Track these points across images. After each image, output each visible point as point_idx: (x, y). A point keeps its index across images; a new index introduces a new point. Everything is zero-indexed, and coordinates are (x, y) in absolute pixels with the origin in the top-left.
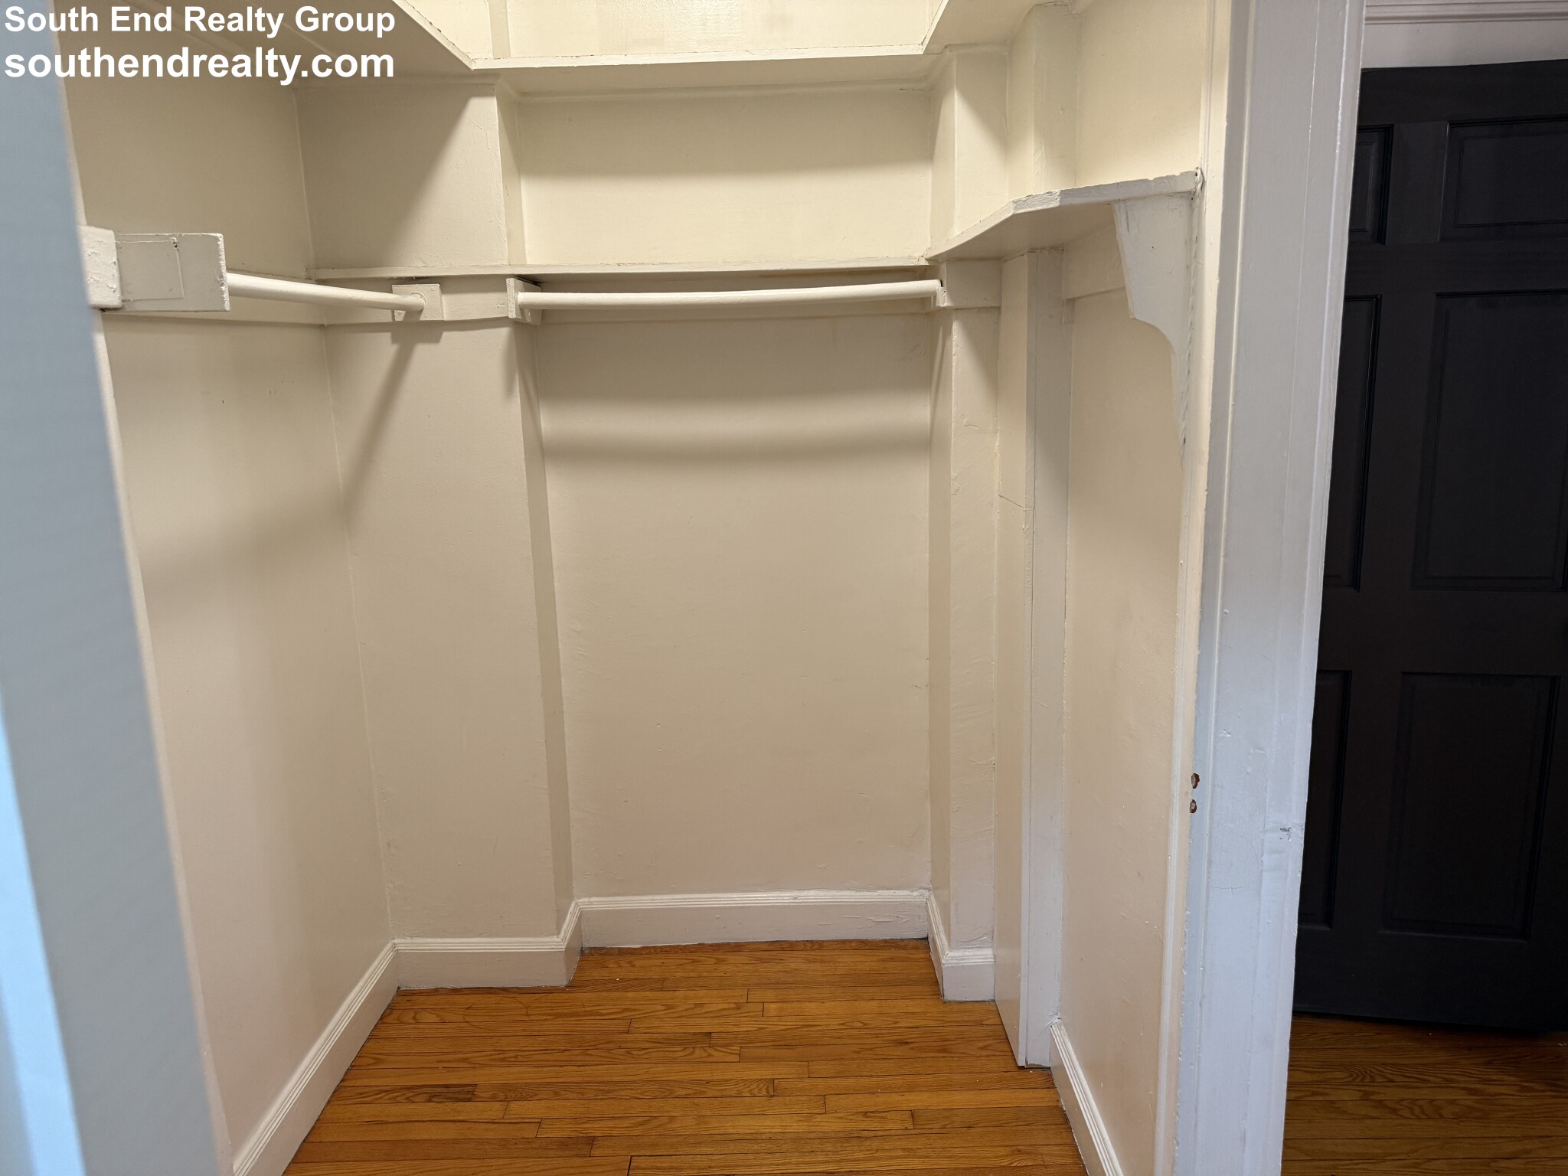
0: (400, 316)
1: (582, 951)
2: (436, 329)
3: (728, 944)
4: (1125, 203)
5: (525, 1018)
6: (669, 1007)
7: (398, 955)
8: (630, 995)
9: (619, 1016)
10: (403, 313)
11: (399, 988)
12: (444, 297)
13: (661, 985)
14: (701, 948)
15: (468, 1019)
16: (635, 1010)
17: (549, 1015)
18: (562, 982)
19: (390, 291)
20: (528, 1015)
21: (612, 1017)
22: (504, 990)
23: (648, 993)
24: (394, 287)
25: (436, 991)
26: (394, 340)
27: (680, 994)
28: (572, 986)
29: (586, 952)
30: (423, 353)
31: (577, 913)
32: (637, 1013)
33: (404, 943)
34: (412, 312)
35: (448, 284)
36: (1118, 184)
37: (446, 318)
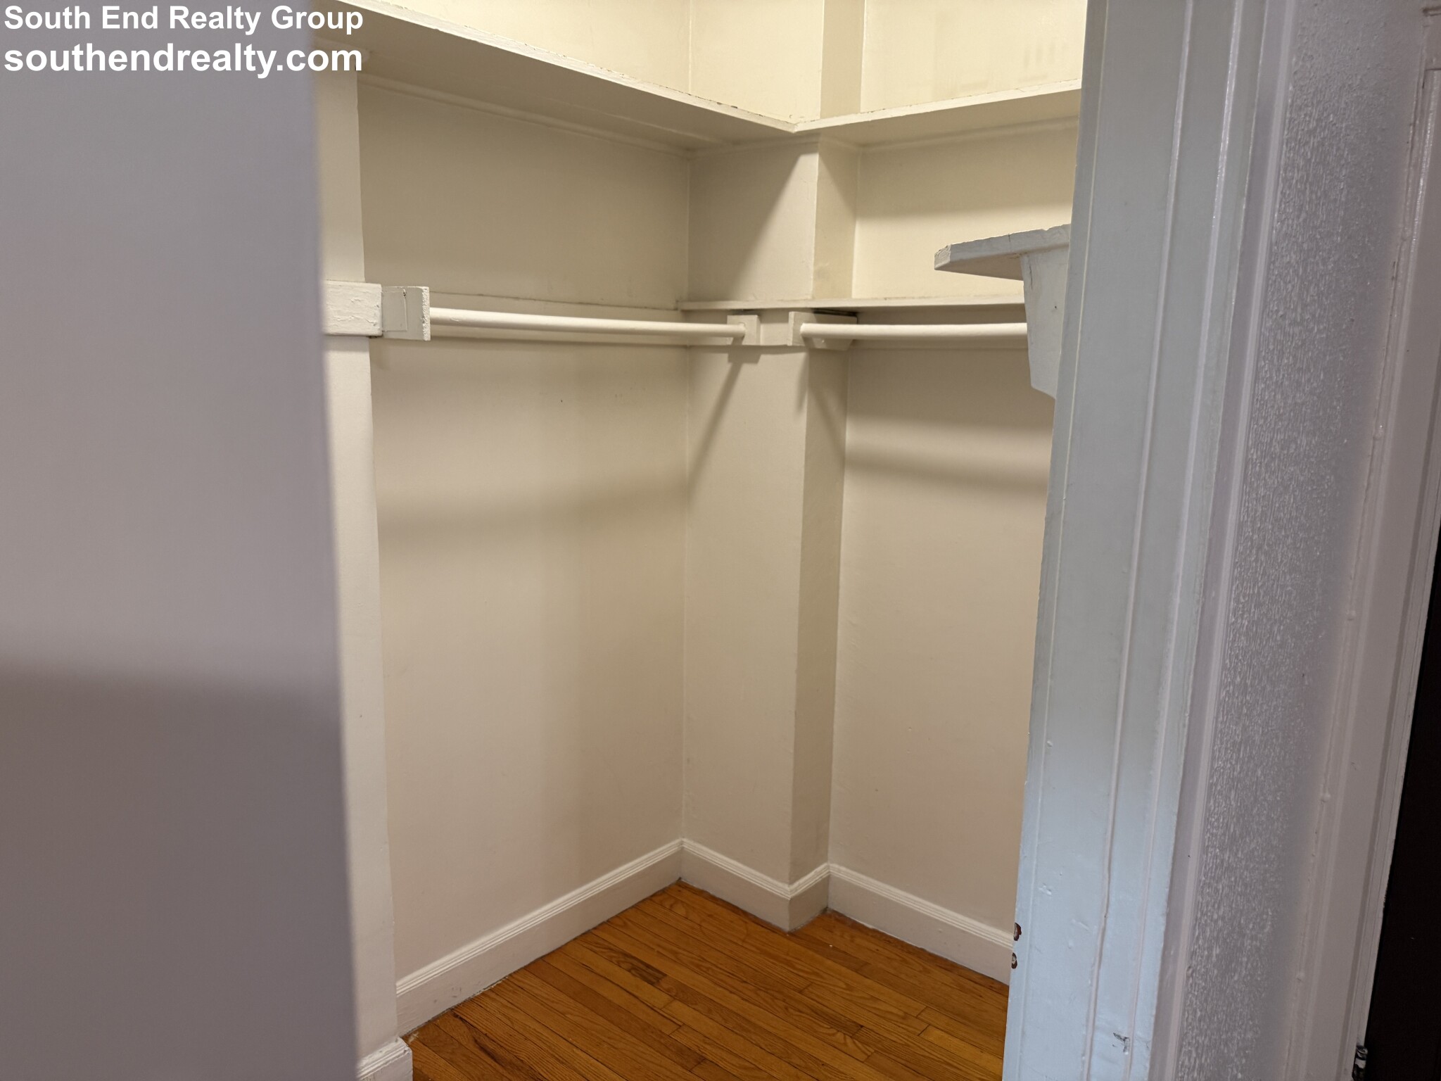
0: (729, 341)
1: (825, 910)
2: (755, 352)
3: (946, 960)
4: (1028, 256)
5: (740, 943)
6: (849, 988)
7: (681, 853)
8: (829, 963)
9: (805, 975)
10: (732, 339)
11: (680, 878)
12: (763, 327)
13: (860, 968)
14: (920, 953)
15: (703, 924)
16: (822, 977)
17: (758, 948)
18: (786, 926)
19: (725, 322)
20: (743, 941)
21: (801, 974)
22: (745, 913)
23: (843, 969)
24: (730, 318)
25: (701, 893)
26: (730, 361)
27: (868, 982)
28: (793, 935)
29: (828, 912)
30: (747, 370)
31: (824, 875)
32: (822, 980)
33: (691, 845)
34: (738, 337)
37: (762, 343)
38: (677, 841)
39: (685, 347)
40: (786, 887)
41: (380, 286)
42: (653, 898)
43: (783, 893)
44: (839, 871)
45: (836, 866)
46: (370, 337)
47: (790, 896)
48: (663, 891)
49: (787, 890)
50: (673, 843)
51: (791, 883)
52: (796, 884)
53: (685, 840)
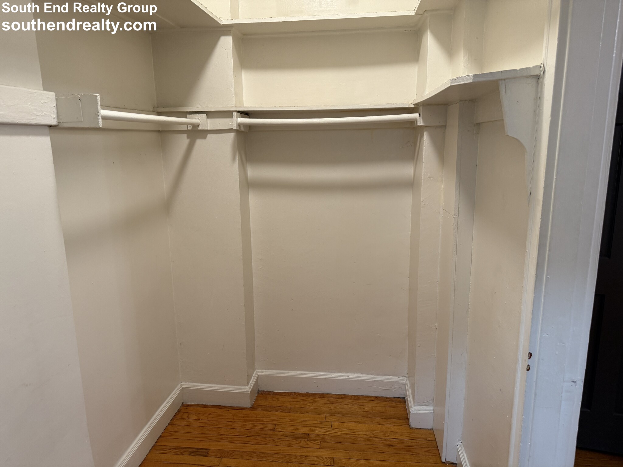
0: (190, 128)
1: (258, 392)
2: (204, 133)
3: (319, 394)
4: (505, 81)
5: (232, 420)
6: (292, 420)
7: (183, 389)
8: (276, 413)
9: (271, 423)
10: (191, 126)
11: (183, 403)
12: (209, 120)
13: (289, 410)
14: (307, 394)
15: (209, 419)
16: (278, 421)
17: (242, 420)
18: (249, 406)
19: (187, 118)
20: (234, 419)
21: (268, 423)
22: (225, 407)
23: (284, 413)
24: (188, 115)
25: (198, 405)
26: (188, 137)
27: (297, 415)
28: (253, 408)
29: (260, 392)
30: (199, 142)
31: (257, 376)
32: (279, 422)
33: (186, 385)
34: (195, 126)
35: (209, 114)
36: (501, 71)
37: (209, 128)
38: (179, 385)
39: (159, 131)
40: (246, 387)
41: (53, 93)
42: (177, 417)
43: (245, 391)
44: (262, 372)
45: (260, 371)
46: (50, 126)
47: (250, 391)
48: (179, 411)
49: (247, 389)
50: (178, 387)
51: (248, 385)
52: (250, 385)
53: (182, 383)
